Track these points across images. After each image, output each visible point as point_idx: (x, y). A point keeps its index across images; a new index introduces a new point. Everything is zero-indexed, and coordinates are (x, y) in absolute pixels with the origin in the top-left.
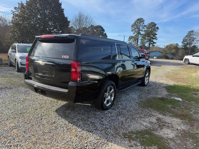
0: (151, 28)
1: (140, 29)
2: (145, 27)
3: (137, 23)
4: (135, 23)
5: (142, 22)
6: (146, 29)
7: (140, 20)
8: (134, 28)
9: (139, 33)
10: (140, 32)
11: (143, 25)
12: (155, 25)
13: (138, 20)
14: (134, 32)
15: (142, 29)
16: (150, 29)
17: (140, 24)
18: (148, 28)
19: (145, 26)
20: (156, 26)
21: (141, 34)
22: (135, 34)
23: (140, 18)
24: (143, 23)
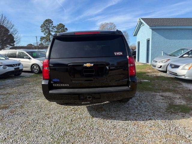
0: (61, 29)
1: (50, 30)
3: (46, 24)
4: (44, 24)
5: (51, 23)
6: (56, 30)
7: (48, 22)
8: (43, 29)
9: (50, 34)
10: (51, 32)
11: (53, 26)
12: (63, 26)
13: (46, 21)
14: (44, 32)
15: (52, 30)
16: (59, 30)
17: (49, 25)
19: (54, 27)
20: (65, 27)
21: (52, 35)
22: (46, 35)
23: (48, 19)
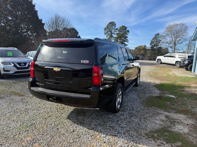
0: (122, 31)
1: (112, 32)
2: (117, 31)
3: (109, 27)
4: (108, 27)
5: (114, 25)
6: (118, 32)
7: (112, 24)
8: (106, 32)
9: (111, 36)
10: (113, 35)
11: (115, 28)
12: (126, 28)
13: (110, 23)
14: (107, 35)
15: (114, 32)
16: (121, 32)
17: (112, 27)
18: (119, 31)
19: (116, 29)
20: (127, 30)
21: (113, 37)
22: (108, 37)
23: (112, 22)
24: (115, 27)
